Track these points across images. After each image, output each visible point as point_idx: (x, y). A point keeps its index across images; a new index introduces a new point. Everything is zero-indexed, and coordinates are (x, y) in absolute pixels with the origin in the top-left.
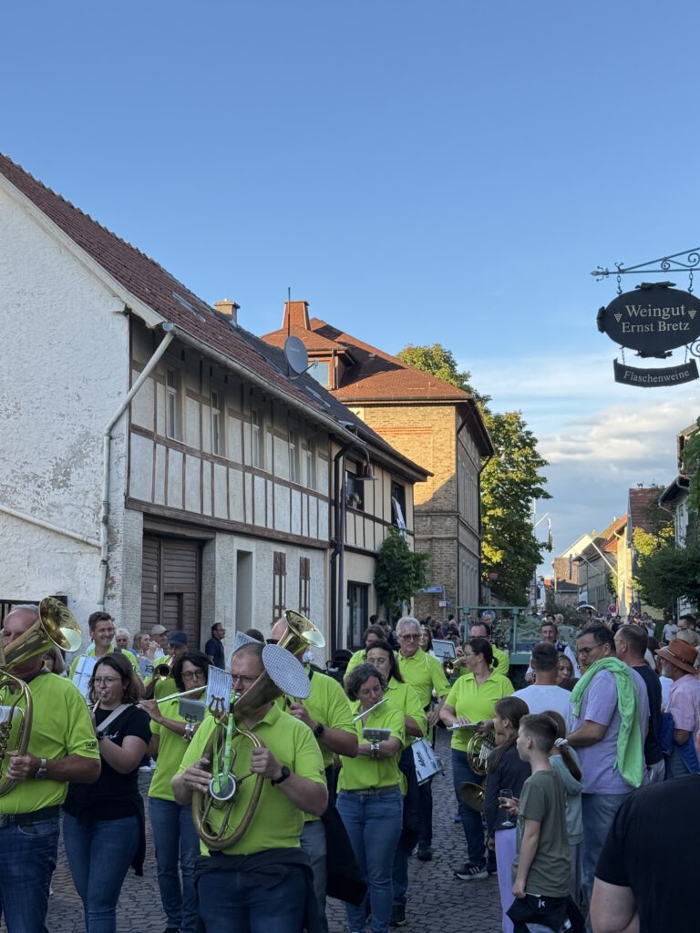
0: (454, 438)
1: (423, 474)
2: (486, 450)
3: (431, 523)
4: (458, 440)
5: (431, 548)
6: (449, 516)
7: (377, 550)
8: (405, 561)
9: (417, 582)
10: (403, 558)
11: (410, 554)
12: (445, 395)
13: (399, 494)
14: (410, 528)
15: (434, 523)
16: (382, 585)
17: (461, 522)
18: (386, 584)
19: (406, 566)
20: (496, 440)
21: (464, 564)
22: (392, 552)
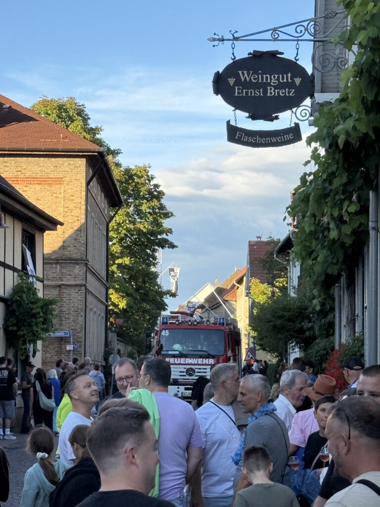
0: (84, 189)
1: (53, 223)
2: (115, 202)
3: (60, 270)
4: (88, 190)
5: (60, 294)
6: (77, 264)
7: (7, 295)
8: (34, 306)
9: (45, 326)
10: (32, 303)
11: (39, 300)
12: (77, 147)
13: (30, 241)
14: (40, 274)
15: (64, 271)
16: (11, 328)
17: (89, 269)
18: (15, 328)
19: (34, 311)
20: (125, 192)
21: (91, 309)
22: (21, 297)
